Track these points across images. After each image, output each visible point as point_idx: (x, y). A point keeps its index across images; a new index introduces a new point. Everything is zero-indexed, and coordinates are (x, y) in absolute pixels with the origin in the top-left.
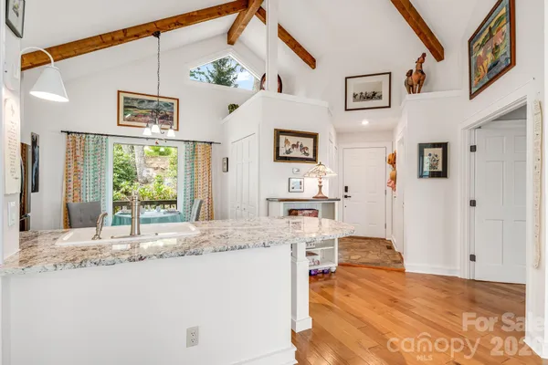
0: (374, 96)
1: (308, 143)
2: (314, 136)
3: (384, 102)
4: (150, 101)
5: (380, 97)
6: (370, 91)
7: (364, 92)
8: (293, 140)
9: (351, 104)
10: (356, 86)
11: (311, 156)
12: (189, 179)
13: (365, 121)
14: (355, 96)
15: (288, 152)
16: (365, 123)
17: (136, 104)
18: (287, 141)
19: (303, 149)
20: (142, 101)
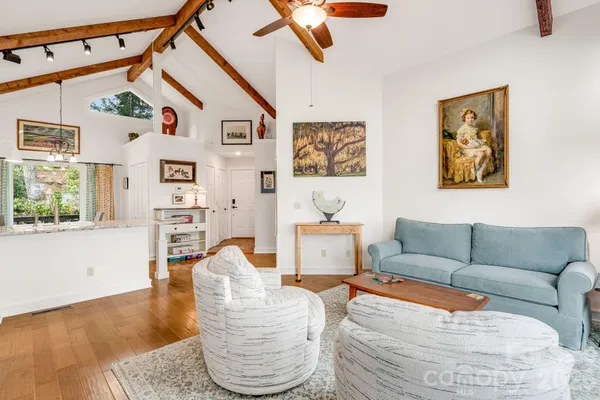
0: (242, 136)
1: (188, 169)
2: (193, 165)
3: (248, 140)
4: (51, 129)
5: (245, 137)
7: (234, 132)
8: (176, 167)
9: (226, 141)
10: (229, 128)
11: (191, 178)
12: (91, 195)
13: (238, 152)
14: (228, 135)
15: (172, 175)
16: (238, 153)
17: (36, 131)
18: (170, 168)
19: (184, 173)
20: (43, 129)
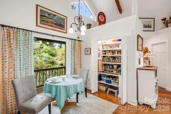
3: (152, 29)
4: (54, 15)
5: (151, 27)
6: (147, 24)
7: (145, 25)
17: (47, 15)
20: (50, 14)
